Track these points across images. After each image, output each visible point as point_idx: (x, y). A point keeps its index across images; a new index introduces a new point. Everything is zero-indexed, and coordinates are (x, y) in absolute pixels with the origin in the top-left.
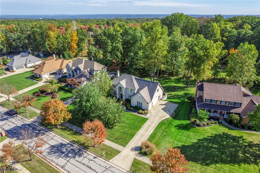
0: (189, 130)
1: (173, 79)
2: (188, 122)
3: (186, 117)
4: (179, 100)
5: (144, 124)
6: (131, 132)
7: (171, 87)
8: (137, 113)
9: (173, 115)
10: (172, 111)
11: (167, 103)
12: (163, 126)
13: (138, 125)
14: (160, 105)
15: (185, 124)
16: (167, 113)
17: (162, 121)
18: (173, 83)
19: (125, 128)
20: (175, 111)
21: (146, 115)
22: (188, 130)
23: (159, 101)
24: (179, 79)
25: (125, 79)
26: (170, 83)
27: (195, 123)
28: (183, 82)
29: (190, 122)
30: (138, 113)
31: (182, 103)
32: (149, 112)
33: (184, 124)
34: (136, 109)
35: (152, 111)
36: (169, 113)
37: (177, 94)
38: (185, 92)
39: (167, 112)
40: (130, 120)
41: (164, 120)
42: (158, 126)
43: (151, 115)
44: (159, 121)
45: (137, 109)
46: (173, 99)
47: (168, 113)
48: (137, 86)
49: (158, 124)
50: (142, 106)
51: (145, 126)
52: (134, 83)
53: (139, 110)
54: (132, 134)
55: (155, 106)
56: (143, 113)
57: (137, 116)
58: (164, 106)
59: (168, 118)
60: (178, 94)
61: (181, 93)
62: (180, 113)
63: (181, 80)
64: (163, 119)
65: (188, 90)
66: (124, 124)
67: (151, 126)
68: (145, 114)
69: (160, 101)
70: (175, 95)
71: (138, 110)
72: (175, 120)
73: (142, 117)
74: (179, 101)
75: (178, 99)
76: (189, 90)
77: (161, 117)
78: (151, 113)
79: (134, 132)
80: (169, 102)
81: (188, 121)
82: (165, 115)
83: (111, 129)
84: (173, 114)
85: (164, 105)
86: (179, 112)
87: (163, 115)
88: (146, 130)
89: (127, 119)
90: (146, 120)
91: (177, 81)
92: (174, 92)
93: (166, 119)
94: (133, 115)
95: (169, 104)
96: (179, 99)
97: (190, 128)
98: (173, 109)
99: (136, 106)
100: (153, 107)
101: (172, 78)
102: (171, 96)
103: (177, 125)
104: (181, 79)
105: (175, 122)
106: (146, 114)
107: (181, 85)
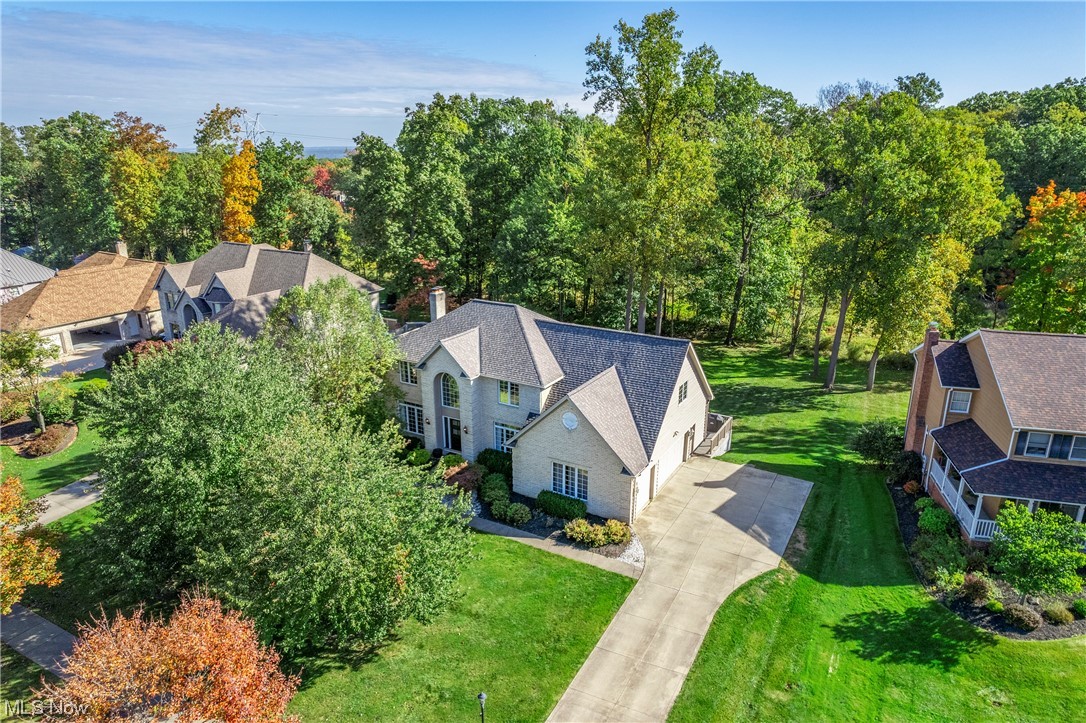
0: (955, 662)
1: (737, 358)
2: (917, 597)
3: (892, 563)
4: (804, 457)
5: (608, 622)
6: (514, 694)
7: (735, 392)
8: (553, 537)
9: (798, 545)
10: (788, 521)
11: (739, 471)
12: (754, 637)
13: (565, 629)
14: (696, 484)
15: (901, 611)
16: (758, 537)
17: (735, 594)
18: (744, 374)
19: (470, 660)
20: (807, 523)
21: (616, 555)
22: (949, 663)
23: (690, 462)
24: (766, 356)
25: (476, 330)
26: (725, 374)
27: (978, 603)
28: (792, 370)
29: (934, 593)
30: (564, 539)
31: (831, 474)
32: (633, 528)
33: (896, 615)
34: (547, 512)
35: (653, 528)
36: (769, 533)
37: (778, 425)
38: (824, 414)
39: (755, 527)
40: (505, 589)
41: (751, 583)
42: (711, 634)
43: (649, 552)
44: (711, 595)
45: (551, 514)
46: (766, 451)
47: (760, 535)
48: (549, 369)
49: (710, 619)
50: (584, 493)
51: (618, 634)
52: (533, 350)
53: (570, 518)
54: (524, 707)
55: (670, 491)
56: (593, 542)
57: (555, 563)
58: (727, 494)
59: (772, 572)
60: (789, 428)
61: (804, 420)
62: (837, 536)
63: (778, 361)
64: (742, 579)
65: (835, 406)
66: (465, 627)
67: (663, 633)
68: (612, 548)
69: (697, 461)
70: (773, 432)
71: (560, 517)
72: (818, 585)
73: (594, 571)
74: (809, 462)
75: (798, 451)
76: (838, 403)
77: (722, 567)
78: (647, 538)
79: (534, 694)
80: (752, 469)
81: (914, 593)
82: (744, 551)
83: (356, 667)
84: (794, 539)
85: (726, 490)
86: (830, 526)
87: (734, 550)
88: (633, 675)
89: (485, 587)
90: (618, 590)
91: (761, 366)
92: (763, 418)
93: (760, 579)
94: (526, 552)
95: (757, 481)
96: (806, 452)
97: (953, 647)
98: (792, 511)
99: (544, 493)
100: (660, 498)
101: (731, 352)
102: (751, 437)
103: (845, 620)
104: (776, 358)
105: (824, 597)
106: (617, 544)
107: (785, 382)
